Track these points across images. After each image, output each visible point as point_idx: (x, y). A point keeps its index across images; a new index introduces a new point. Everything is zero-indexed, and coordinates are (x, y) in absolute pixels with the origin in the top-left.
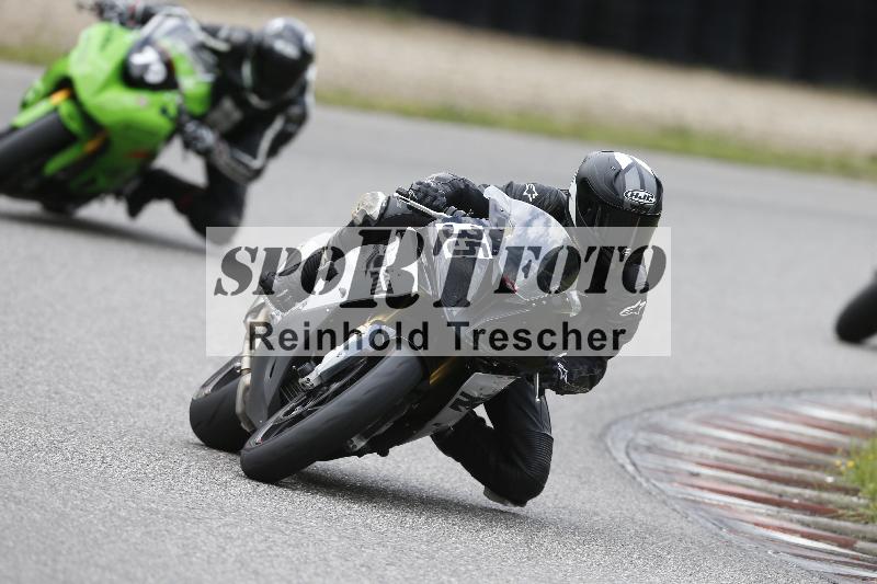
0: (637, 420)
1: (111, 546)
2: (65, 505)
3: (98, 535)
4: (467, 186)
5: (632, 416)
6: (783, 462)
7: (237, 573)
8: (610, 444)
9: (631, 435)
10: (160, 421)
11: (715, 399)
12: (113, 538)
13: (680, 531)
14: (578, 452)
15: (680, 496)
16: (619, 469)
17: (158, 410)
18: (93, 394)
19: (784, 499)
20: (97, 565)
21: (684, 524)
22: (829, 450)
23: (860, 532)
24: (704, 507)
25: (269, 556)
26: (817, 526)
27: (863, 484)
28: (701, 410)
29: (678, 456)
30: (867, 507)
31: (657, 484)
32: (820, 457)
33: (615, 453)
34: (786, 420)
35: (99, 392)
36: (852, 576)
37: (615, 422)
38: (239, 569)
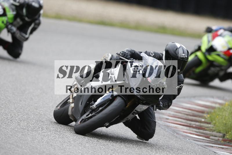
1: (13, 138)
3: (9, 135)
4: (135, 52)
6: (191, 115)
7: (46, 145)
10: (26, 105)
12: (13, 136)
13: (163, 134)
15: (163, 124)
17: (25, 102)
18: (8, 98)
19: (191, 125)
20: (9, 143)
21: (164, 132)
22: (203, 112)
23: (211, 134)
24: (170, 127)
25: (55, 141)
26: (200, 132)
27: (212, 121)
29: (163, 114)
30: (213, 127)
32: (201, 114)
34: (192, 104)
35: (10, 97)
36: (209, 146)
38: (47, 144)
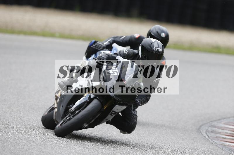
0: (208, 124)
2: (56, 153)
5: (207, 123)
8: (201, 131)
9: (207, 128)
11: (229, 118)
14: (193, 133)
15: (220, 144)
16: (204, 137)
21: (222, 151)
24: (227, 146)
28: (226, 121)
29: (220, 133)
31: (214, 141)
33: (203, 133)
37: (203, 125)
